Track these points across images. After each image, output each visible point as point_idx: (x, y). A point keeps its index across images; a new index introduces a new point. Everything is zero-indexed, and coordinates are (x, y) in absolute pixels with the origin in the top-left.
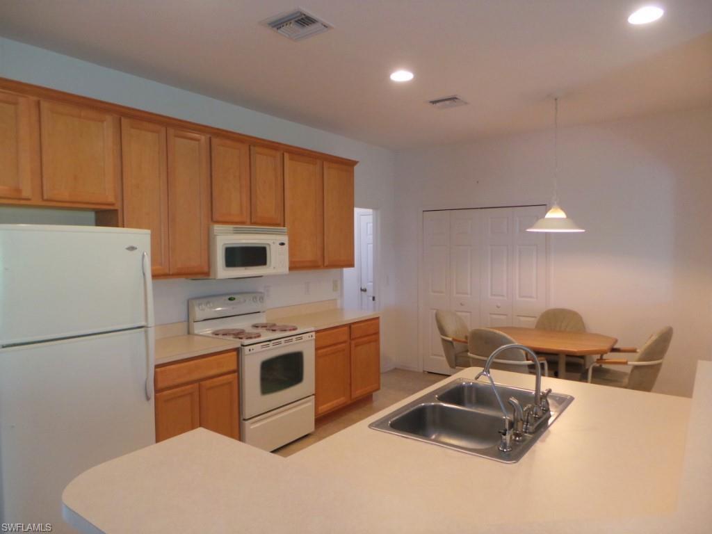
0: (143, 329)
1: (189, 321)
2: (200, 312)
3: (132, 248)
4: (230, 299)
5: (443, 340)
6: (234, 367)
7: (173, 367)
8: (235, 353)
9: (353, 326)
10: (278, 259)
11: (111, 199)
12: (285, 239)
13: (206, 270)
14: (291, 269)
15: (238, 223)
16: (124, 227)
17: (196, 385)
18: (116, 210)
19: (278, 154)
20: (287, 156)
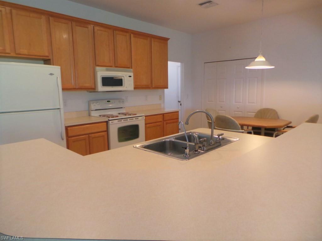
0: (59, 110)
1: (89, 111)
2: (94, 106)
3: (51, 74)
4: (108, 101)
5: (208, 122)
6: (105, 129)
7: (76, 127)
8: (105, 123)
9: (165, 115)
10: (129, 83)
11: (47, 54)
12: (132, 74)
13: (93, 87)
14: (135, 88)
15: (108, 66)
16: (53, 65)
17: (88, 135)
18: (50, 60)
19: (128, 34)
20: (132, 35)
